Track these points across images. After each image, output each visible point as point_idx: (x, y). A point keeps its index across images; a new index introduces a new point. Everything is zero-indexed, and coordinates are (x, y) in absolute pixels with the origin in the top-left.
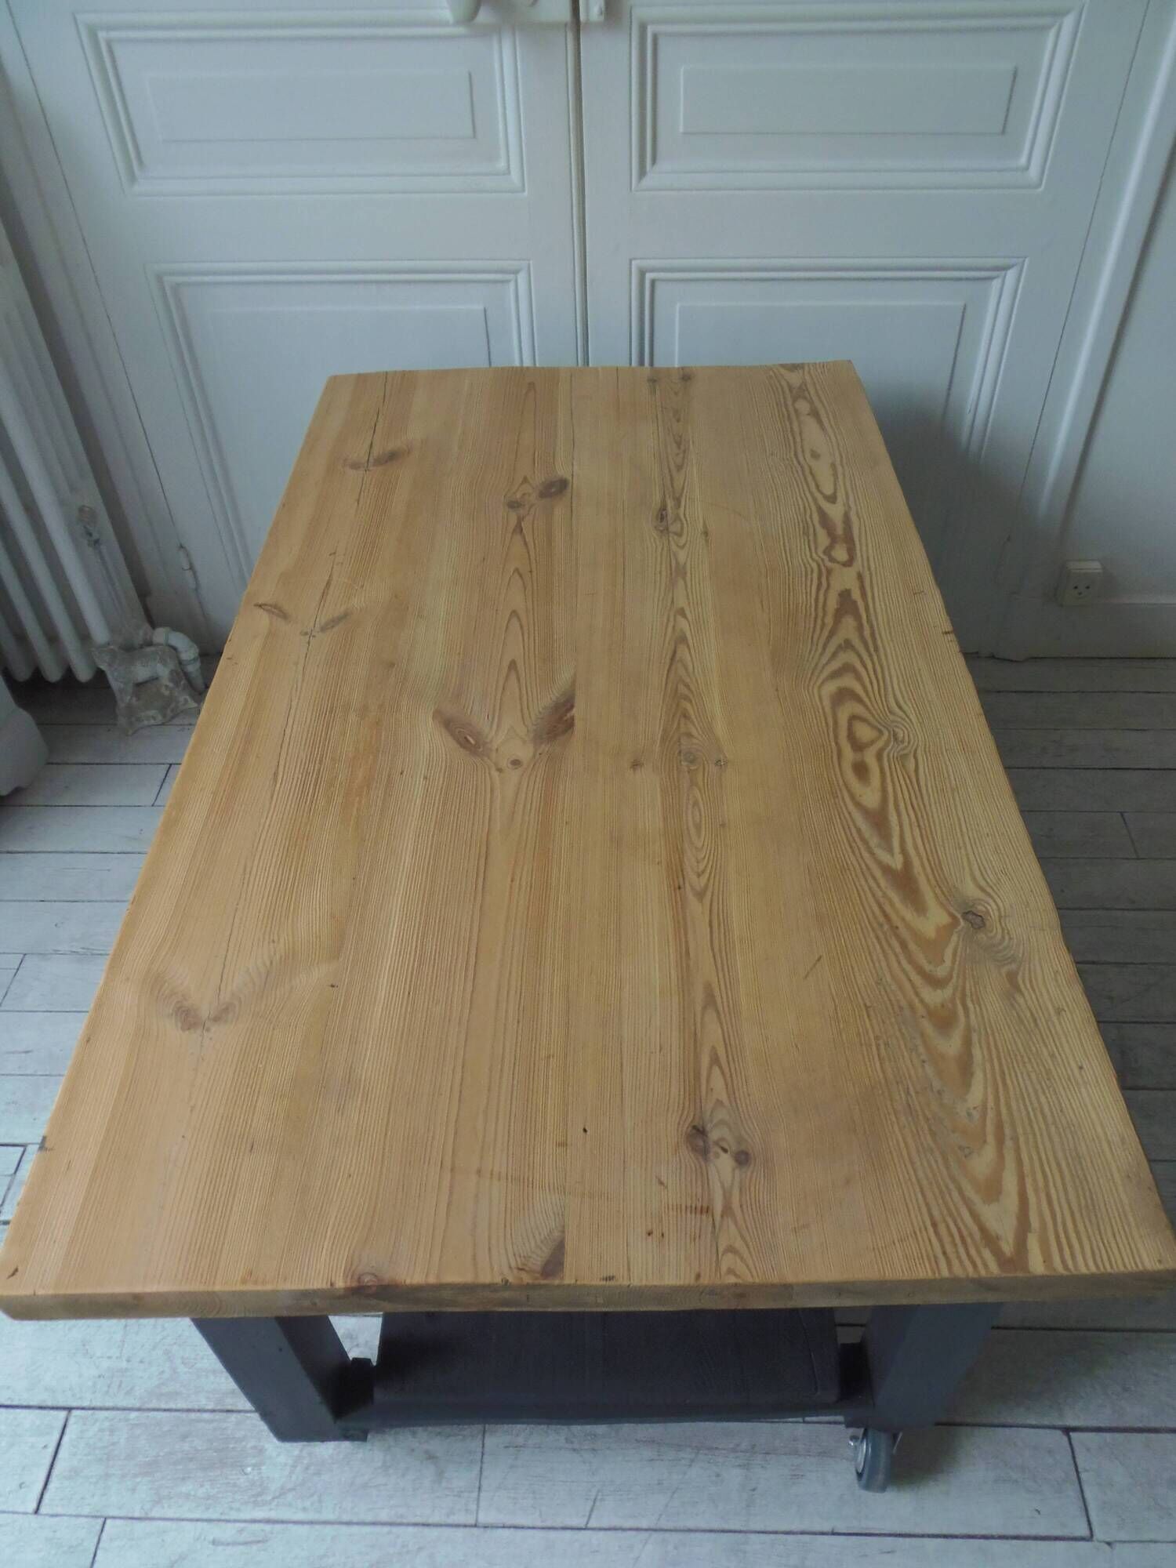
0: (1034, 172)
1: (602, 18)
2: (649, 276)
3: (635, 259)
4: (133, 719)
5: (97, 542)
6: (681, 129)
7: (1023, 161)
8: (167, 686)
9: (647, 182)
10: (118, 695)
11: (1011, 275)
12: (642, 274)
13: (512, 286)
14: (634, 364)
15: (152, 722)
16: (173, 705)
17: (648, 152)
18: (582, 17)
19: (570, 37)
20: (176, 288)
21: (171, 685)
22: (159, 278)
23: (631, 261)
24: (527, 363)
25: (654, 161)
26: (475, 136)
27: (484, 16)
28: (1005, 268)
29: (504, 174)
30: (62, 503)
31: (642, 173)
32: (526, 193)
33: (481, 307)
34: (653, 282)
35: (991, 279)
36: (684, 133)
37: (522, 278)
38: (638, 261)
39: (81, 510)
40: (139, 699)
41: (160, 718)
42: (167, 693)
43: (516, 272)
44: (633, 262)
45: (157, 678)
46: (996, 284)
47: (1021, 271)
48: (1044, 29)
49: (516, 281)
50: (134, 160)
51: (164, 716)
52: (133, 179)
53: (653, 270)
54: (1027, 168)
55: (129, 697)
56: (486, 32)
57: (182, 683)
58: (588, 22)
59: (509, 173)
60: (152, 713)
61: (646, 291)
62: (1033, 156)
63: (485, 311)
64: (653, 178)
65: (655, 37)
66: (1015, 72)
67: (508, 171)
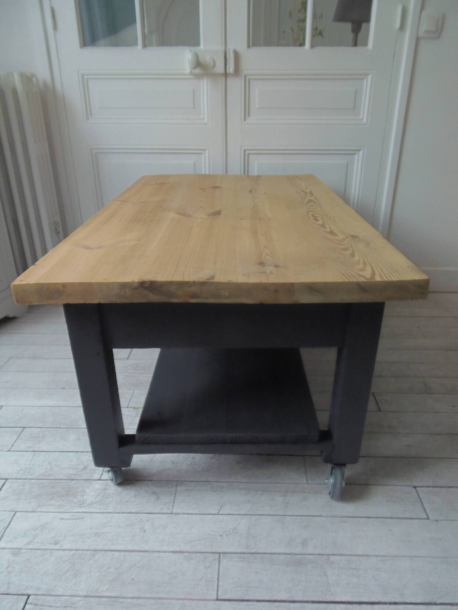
0: (365, 120)
1: (233, 72)
2: (247, 152)
5: (57, 233)
6: (257, 107)
7: (361, 117)
9: (246, 122)
11: (361, 152)
12: (245, 151)
13: (203, 155)
14: (242, 174)
17: (247, 113)
18: (228, 72)
19: (224, 78)
20: (96, 153)
22: (91, 150)
24: (207, 173)
25: (249, 116)
26: (194, 108)
27: (198, 71)
28: (359, 150)
29: (202, 119)
30: (48, 218)
31: (245, 119)
32: (209, 125)
33: (193, 162)
34: (248, 154)
35: (355, 154)
37: (207, 152)
38: (244, 147)
39: (54, 222)
43: (205, 150)
44: (242, 147)
46: (356, 156)
47: (364, 150)
48: (363, 79)
49: (205, 153)
50: (89, 113)
52: (88, 118)
53: (249, 150)
54: (362, 119)
56: (198, 76)
58: (229, 74)
61: (246, 156)
62: (364, 116)
63: (195, 163)
64: (248, 121)
65: (249, 80)
66: (356, 92)
67: (204, 119)
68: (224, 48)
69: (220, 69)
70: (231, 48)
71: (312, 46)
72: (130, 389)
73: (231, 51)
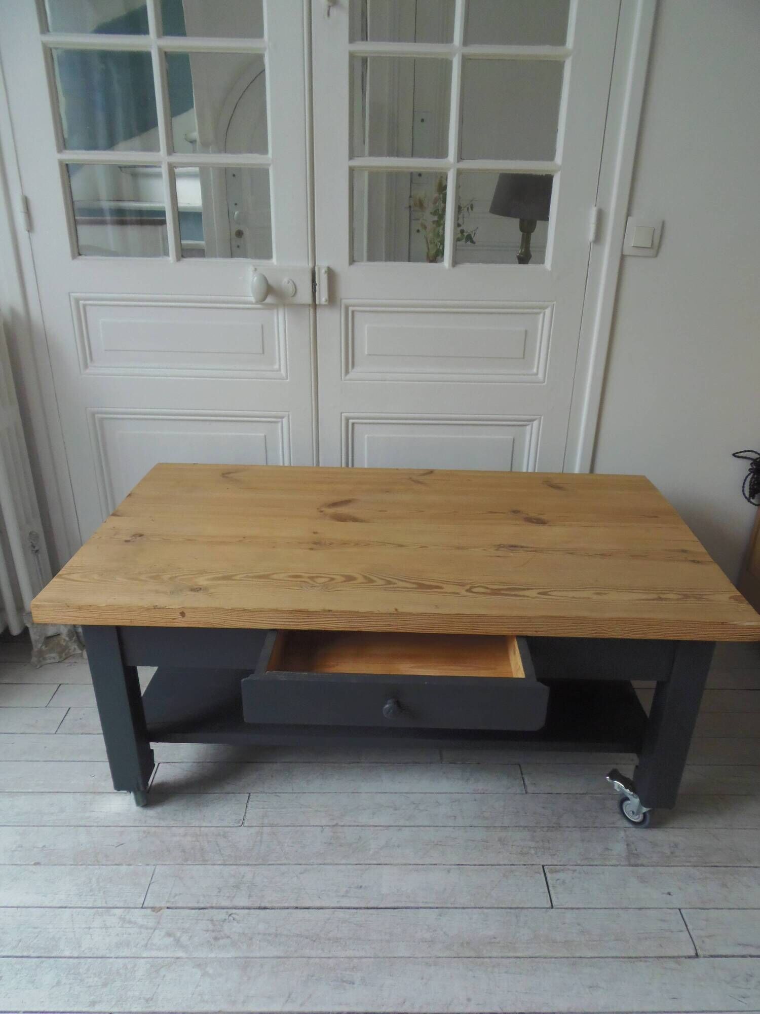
0: (541, 376)
1: (326, 303)
2: (351, 421)
3: (344, 413)
4: (41, 659)
5: (37, 551)
6: (366, 353)
7: (535, 370)
8: (65, 640)
9: (348, 377)
10: (34, 643)
11: (535, 423)
12: (347, 420)
13: (280, 425)
15: (53, 661)
16: (67, 651)
17: (350, 362)
18: (317, 303)
19: (312, 310)
20: (102, 420)
21: (67, 639)
22: (93, 414)
23: (341, 413)
25: (353, 366)
26: (263, 353)
27: (269, 300)
28: (532, 420)
29: (277, 371)
30: (21, 528)
31: (347, 372)
32: (288, 380)
33: (263, 435)
34: (353, 424)
35: (526, 425)
36: (368, 355)
37: (285, 420)
38: (345, 414)
39: (31, 534)
40: (46, 647)
41: (57, 659)
42: (64, 644)
43: (282, 418)
44: (343, 414)
45: (59, 635)
46: (528, 428)
47: (540, 421)
48: (538, 313)
49: (282, 422)
50: (88, 357)
51: (61, 657)
52: (86, 366)
53: (353, 418)
54: (537, 374)
55: (40, 645)
56: (270, 307)
57: (74, 638)
58: (320, 305)
59: (280, 371)
60: (53, 655)
61: (350, 429)
62: (539, 367)
63: (265, 436)
64: (352, 374)
65: (353, 312)
66: (526, 332)
67: (280, 370)
68: (311, 265)
69: (305, 296)
70: (323, 264)
71: (455, 263)
72: (148, 865)
73: (323, 271)
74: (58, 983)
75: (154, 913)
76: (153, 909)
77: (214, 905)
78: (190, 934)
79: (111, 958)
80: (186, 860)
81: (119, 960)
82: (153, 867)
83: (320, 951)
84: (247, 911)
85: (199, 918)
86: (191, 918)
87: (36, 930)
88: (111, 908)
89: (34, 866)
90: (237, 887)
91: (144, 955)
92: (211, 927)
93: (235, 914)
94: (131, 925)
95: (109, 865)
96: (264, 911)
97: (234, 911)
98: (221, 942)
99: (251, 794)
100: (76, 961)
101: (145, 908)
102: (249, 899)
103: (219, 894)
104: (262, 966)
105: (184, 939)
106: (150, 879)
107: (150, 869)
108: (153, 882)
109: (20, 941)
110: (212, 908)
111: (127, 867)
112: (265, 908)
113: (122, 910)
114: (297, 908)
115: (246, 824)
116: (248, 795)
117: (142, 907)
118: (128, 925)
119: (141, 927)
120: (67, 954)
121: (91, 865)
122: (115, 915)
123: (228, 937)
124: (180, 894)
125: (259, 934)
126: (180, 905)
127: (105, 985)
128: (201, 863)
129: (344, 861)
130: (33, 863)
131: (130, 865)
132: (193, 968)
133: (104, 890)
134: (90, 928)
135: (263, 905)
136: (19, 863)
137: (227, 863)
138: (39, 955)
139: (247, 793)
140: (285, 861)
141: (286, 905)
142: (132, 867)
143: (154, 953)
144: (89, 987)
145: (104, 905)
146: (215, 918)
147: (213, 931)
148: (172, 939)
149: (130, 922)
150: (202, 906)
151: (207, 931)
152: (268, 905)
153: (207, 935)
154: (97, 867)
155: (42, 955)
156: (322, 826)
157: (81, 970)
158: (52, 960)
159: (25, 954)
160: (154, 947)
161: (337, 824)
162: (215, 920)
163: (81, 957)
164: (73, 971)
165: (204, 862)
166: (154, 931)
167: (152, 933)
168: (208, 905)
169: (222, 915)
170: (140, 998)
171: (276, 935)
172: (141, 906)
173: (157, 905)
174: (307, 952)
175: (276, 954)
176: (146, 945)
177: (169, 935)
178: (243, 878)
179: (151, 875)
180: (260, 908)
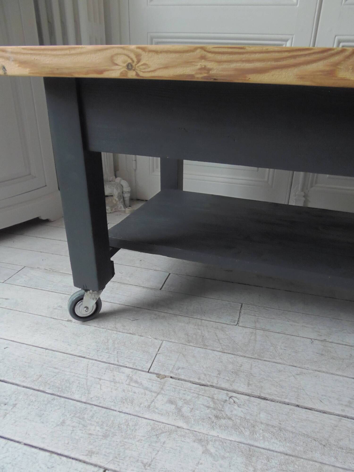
8: (115, 200)
16: (116, 207)
21: (117, 199)
41: (110, 210)
42: (115, 202)
45: (112, 196)
51: (112, 210)
57: (122, 200)
60: (108, 208)
72: (156, 339)
74: (63, 423)
75: (159, 379)
76: (158, 375)
77: (214, 385)
78: (191, 407)
79: (116, 411)
80: (189, 342)
81: (122, 415)
82: (160, 342)
83: (333, 459)
84: (248, 397)
85: (200, 393)
86: (193, 391)
87: (56, 371)
88: (121, 366)
89: (67, 322)
90: (236, 373)
91: (146, 416)
92: (212, 405)
93: (236, 397)
94: (136, 385)
95: (124, 333)
96: (265, 401)
97: (234, 394)
98: (223, 421)
99: (243, 304)
100: (83, 405)
101: (151, 373)
102: (248, 386)
103: (219, 376)
104: (268, 459)
105: (186, 409)
106: (157, 350)
107: (158, 343)
108: (159, 353)
109: (41, 376)
110: (212, 386)
111: (139, 337)
112: (265, 399)
113: (131, 370)
114: (298, 406)
115: (240, 324)
116: (240, 304)
117: (148, 372)
118: (134, 384)
119: (146, 389)
120: (77, 397)
121: (110, 330)
122: (123, 373)
123: (230, 419)
124: (183, 368)
125: (262, 423)
126: (182, 377)
127: (105, 436)
128: (202, 346)
129: (339, 373)
130: (67, 320)
131: (142, 336)
132: (194, 441)
133: (117, 351)
134: (100, 379)
135: (263, 395)
136: (56, 317)
137: (226, 351)
138: (53, 392)
139: (240, 303)
140: (280, 361)
141: (287, 401)
142: (143, 338)
143: (156, 417)
144: (90, 434)
145: (116, 362)
146: (216, 397)
147: (214, 409)
148: (173, 407)
149: (136, 382)
150: (203, 383)
151: (208, 407)
152: (267, 396)
153: (209, 411)
154: (115, 332)
155: (56, 393)
156: (311, 339)
157: (86, 416)
158: (63, 399)
159: (41, 389)
160: (156, 411)
161: (325, 340)
162: (216, 398)
163: (89, 404)
164: (78, 415)
165: (205, 347)
166: (157, 395)
167: (156, 397)
168: (209, 384)
169: (223, 395)
170: (137, 461)
171: (280, 429)
172: (148, 370)
173: (162, 373)
174: (317, 456)
175: (281, 449)
176: (149, 406)
177: (171, 402)
178: (240, 367)
179: (158, 347)
180: (260, 397)
